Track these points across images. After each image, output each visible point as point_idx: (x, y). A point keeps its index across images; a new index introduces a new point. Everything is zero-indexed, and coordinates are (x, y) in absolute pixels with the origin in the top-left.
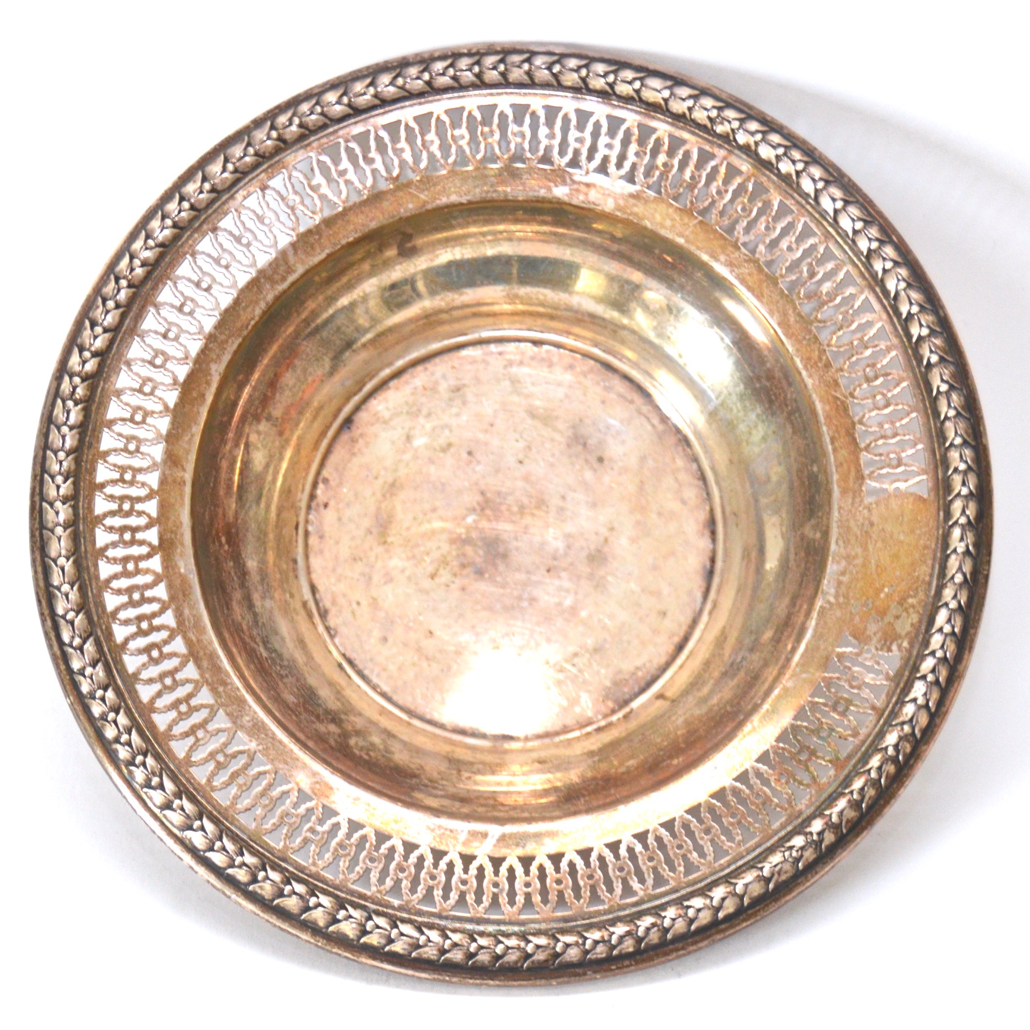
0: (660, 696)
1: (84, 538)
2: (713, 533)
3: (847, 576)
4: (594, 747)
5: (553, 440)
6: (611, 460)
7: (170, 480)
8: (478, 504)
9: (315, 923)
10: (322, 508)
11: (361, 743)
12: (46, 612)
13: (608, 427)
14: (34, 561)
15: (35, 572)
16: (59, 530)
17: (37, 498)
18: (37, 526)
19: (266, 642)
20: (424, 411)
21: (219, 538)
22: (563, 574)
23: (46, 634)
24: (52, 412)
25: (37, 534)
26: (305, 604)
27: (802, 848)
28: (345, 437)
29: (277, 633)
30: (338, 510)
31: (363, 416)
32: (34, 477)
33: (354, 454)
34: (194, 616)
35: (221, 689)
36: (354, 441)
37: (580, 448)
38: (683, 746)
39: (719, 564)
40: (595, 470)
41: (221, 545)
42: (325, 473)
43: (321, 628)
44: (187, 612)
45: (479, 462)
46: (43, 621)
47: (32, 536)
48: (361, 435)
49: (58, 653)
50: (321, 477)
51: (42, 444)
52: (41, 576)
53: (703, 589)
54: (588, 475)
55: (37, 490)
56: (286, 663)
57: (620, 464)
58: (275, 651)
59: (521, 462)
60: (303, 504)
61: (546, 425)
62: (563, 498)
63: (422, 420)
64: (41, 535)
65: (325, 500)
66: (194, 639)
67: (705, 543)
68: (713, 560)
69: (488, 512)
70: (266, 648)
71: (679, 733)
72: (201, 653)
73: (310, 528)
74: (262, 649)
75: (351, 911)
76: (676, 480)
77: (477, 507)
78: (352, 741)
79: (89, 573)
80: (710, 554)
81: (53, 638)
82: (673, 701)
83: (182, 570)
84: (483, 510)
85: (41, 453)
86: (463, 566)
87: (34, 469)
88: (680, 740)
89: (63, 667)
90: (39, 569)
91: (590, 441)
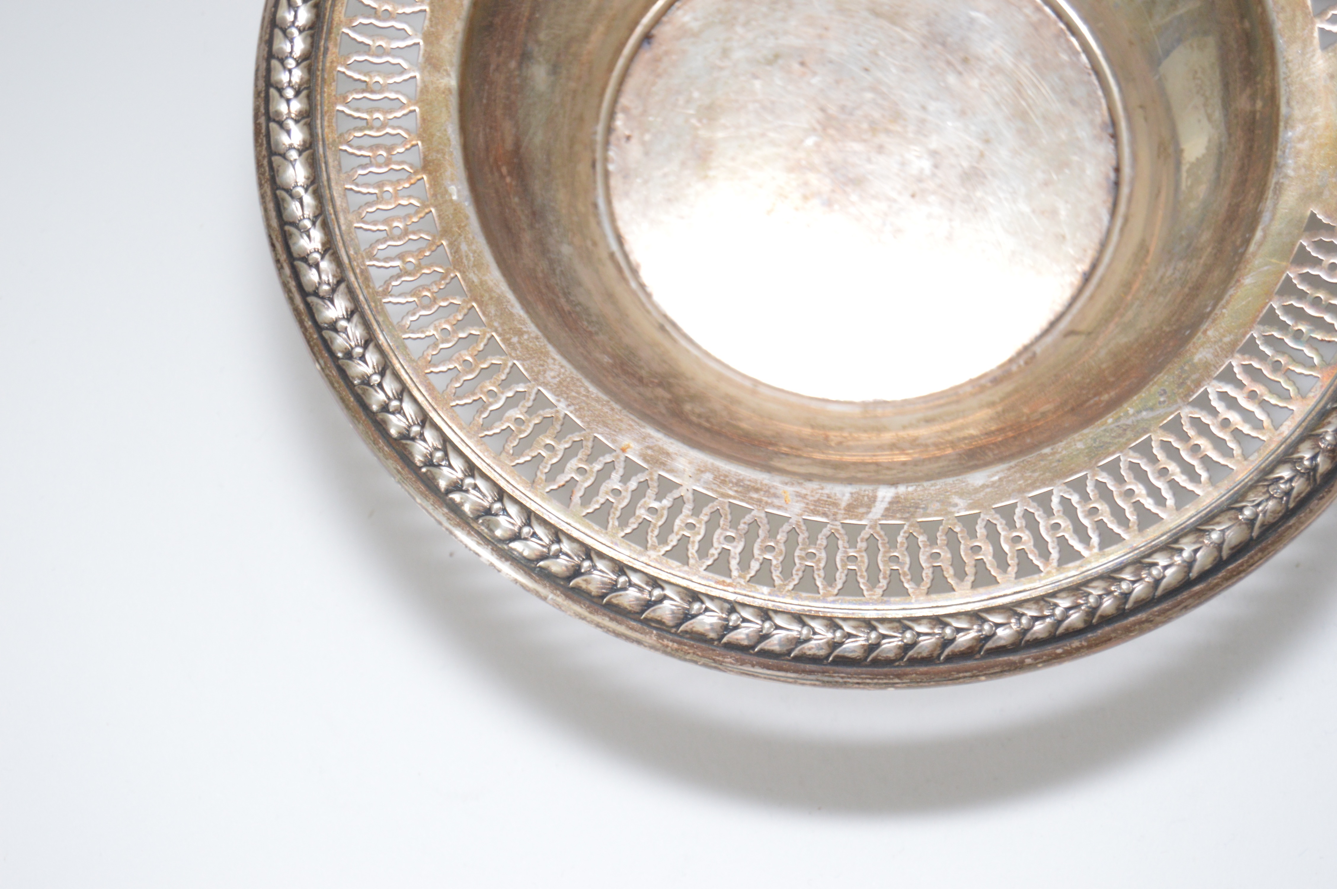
0: (1070, 333)
1: (326, 163)
2: (1115, 136)
3: (1307, 142)
4: (996, 398)
5: (904, 41)
6: (978, 59)
7: (431, 88)
8: (819, 122)
9: (660, 622)
10: (623, 141)
11: (698, 410)
12: (283, 257)
13: (972, 21)
14: (263, 197)
15: (266, 210)
16: (293, 155)
17: (262, 120)
18: (264, 153)
19: (566, 294)
20: (742, 18)
21: (499, 169)
22: (932, 198)
23: (285, 285)
24: (274, 14)
25: (265, 162)
26: (612, 255)
27: (1291, 480)
28: (646, 55)
29: (580, 284)
30: (643, 143)
31: (665, 31)
32: (257, 94)
33: (659, 76)
34: (474, 252)
35: (515, 340)
36: (657, 60)
37: (939, 47)
38: (1112, 379)
39: (1127, 171)
40: (960, 73)
41: (502, 177)
42: (624, 101)
43: (633, 285)
44: (464, 247)
45: (814, 74)
46: (280, 269)
47: (259, 165)
48: (667, 53)
49: (301, 306)
50: (619, 106)
51: (265, 53)
52: (273, 214)
53: (1109, 205)
54: (952, 79)
55: (262, 110)
56: (594, 319)
57: (990, 63)
58: (579, 304)
59: (866, 70)
60: (599, 138)
61: (893, 23)
62: (924, 108)
63: (740, 30)
64: (270, 163)
65: (627, 133)
66: (476, 280)
67: (1105, 149)
68: (1117, 170)
69: (831, 131)
70: (568, 301)
71: (1104, 366)
72: (486, 297)
73: (611, 167)
74: (563, 301)
75: (709, 604)
76: (1061, 78)
77: (818, 127)
78: (688, 407)
79: (334, 207)
80: (1114, 162)
81: (294, 289)
82: (1089, 334)
83: (455, 197)
84: (824, 129)
85: (264, 65)
86: (805, 198)
87: (256, 86)
88: (1107, 373)
89: (309, 324)
90: (271, 206)
91: (950, 40)
